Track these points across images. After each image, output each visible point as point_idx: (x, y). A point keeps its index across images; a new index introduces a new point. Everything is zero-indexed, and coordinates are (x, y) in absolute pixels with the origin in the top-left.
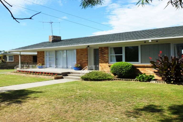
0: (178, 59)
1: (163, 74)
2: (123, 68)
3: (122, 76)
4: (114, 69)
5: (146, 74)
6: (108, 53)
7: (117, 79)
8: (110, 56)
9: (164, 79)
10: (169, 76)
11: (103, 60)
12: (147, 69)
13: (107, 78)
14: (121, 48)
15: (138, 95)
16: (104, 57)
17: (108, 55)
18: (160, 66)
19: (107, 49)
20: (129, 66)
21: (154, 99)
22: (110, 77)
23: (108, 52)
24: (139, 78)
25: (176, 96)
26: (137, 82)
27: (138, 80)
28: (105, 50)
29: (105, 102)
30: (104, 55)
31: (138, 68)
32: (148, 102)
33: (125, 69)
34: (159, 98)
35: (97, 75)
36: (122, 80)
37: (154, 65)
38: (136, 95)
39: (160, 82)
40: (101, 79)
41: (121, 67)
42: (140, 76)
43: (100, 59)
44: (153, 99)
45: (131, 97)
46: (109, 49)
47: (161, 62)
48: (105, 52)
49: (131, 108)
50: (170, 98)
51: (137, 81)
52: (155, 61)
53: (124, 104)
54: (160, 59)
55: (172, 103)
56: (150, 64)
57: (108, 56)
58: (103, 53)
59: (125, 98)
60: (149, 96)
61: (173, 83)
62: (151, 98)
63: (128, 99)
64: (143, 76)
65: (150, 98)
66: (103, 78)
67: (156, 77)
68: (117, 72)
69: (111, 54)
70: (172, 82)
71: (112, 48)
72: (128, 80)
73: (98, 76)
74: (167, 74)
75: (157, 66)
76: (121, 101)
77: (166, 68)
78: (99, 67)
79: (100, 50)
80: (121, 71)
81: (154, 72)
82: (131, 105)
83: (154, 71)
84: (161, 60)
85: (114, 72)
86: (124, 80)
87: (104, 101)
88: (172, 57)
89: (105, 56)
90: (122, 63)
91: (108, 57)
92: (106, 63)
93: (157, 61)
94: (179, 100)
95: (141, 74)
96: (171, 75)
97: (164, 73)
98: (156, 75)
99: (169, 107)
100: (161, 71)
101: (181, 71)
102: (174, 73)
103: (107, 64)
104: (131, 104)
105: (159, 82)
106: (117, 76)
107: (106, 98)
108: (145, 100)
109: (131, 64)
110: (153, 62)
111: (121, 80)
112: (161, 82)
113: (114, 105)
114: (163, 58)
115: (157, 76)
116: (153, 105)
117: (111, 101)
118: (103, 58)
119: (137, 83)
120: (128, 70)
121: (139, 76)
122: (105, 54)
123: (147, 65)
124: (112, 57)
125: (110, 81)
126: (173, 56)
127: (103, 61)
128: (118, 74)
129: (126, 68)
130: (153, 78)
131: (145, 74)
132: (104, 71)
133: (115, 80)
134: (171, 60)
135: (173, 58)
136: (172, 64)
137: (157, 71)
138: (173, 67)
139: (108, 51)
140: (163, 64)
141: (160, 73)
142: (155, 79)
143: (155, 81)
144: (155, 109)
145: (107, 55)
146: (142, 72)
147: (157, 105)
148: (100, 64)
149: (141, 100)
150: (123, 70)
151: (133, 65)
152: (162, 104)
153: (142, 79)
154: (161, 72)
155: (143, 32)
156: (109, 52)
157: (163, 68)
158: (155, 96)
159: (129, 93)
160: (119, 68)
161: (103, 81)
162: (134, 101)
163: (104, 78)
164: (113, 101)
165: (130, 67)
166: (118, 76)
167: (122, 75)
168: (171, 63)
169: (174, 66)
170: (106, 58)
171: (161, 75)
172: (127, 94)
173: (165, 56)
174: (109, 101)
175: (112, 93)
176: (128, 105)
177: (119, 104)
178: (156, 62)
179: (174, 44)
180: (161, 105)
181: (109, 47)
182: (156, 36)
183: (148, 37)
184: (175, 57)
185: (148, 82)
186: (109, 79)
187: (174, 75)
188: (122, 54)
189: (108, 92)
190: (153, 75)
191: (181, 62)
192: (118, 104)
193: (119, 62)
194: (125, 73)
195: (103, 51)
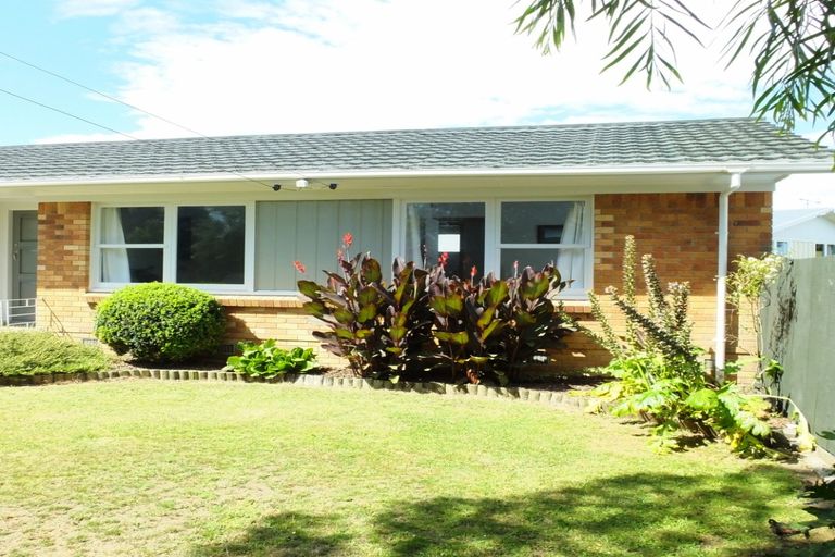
0: (421, 274)
1: (357, 343)
2: (163, 312)
3: (157, 355)
4: (112, 319)
5: (278, 345)
6: (88, 238)
7: (128, 374)
8: (98, 251)
9: (361, 368)
10: (384, 354)
11: (58, 270)
12: (281, 317)
13: (72, 368)
14: (156, 214)
15: (228, 458)
16: (66, 258)
17: (88, 244)
18: (341, 307)
19: (84, 216)
20: (192, 305)
21: (309, 475)
22: (90, 364)
23: (88, 231)
24: (241, 365)
25: (412, 451)
26: (234, 383)
27: (237, 372)
28: (71, 222)
29: (25, 519)
30: (67, 248)
31: (238, 316)
32: (277, 494)
33: (171, 320)
34: (332, 468)
35: (16, 352)
36: (158, 375)
37: (317, 300)
38: (215, 457)
39: (342, 383)
40: (36, 374)
41: (153, 310)
42: (247, 353)
43: (41, 268)
44: (304, 473)
45: (187, 471)
46: (96, 214)
47: (347, 286)
48: (71, 232)
49: (175, 549)
50: (386, 464)
51: (234, 377)
52: (322, 281)
53: (139, 520)
54: (344, 270)
55: (392, 495)
56: (299, 293)
57: (88, 250)
58: (58, 233)
59: (153, 481)
60: (283, 460)
61: (401, 386)
62: (293, 473)
63: (171, 484)
64: (260, 353)
65: (286, 469)
66: (49, 371)
67: (324, 358)
68: (132, 337)
69: (103, 241)
70: (395, 380)
71: (112, 208)
72: (187, 377)
73: (23, 359)
74: (373, 343)
75: (328, 305)
76: (128, 500)
77: (368, 313)
78: (33, 309)
79: (42, 217)
80: (149, 330)
81: (316, 334)
82: (177, 523)
83: (317, 329)
84: (347, 277)
85: (115, 334)
86: (168, 378)
87: (21, 511)
88: (396, 264)
89: (70, 253)
90: (157, 289)
91: (87, 258)
92: (76, 286)
93: (329, 281)
94: (427, 469)
95: (255, 341)
96: (392, 345)
97: (360, 339)
98: (323, 346)
99: (381, 519)
100: (345, 326)
101: (434, 327)
102: (404, 336)
103: (82, 291)
104: (182, 520)
105: (336, 380)
106: (128, 356)
107: (40, 488)
108: (259, 486)
109: (207, 293)
110: (312, 283)
111: (150, 376)
112: (346, 381)
113: (75, 535)
114: (358, 268)
115: (327, 354)
116: (297, 516)
117: (62, 512)
118: (62, 259)
119: (228, 391)
120: (189, 323)
121: (240, 354)
122: (71, 238)
123: (281, 302)
124: (110, 258)
125: (92, 384)
126: (402, 262)
127: (59, 278)
128: (133, 346)
129: (176, 312)
130: (310, 365)
131: (270, 343)
132: (63, 331)
133: (116, 375)
134: (393, 278)
135: (402, 268)
136: (398, 296)
137: (330, 330)
138: (399, 309)
139: (88, 224)
140: (355, 295)
141: (340, 339)
142: (316, 365)
143: (319, 378)
144: (311, 539)
145: (83, 247)
146: (259, 333)
147: (318, 511)
148: (41, 292)
149: (241, 484)
150: (159, 326)
151: (217, 298)
152: (344, 504)
153: (257, 369)
154: (346, 332)
155: (275, 141)
156: (92, 229)
157: (356, 317)
158: (314, 457)
159: (179, 451)
160: (140, 314)
161: (50, 386)
162: (198, 500)
163: (58, 368)
164: (80, 508)
165: (198, 307)
166: (134, 356)
167: (156, 348)
168: (392, 290)
169: (406, 308)
170: (74, 264)
171: (345, 348)
172: (168, 456)
173: (365, 259)
174: (51, 510)
175: (83, 452)
176: (167, 524)
177: (111, 528)
178: (326, 286)
179: (408, 205)
180: (341, 512)
181: (96, 203)
182: (330, 160)
183: (295, 166)
184: (410, 265)
185: (285, 380)
186: (84, 375)
187: (403, 347)
188: (161, 241)
189: (62, 450)
190: (311, 350)
191: (436, 289)
192: (106, 526)
193: (145, 284)
194: (174, 338)
195: (58, 222)
